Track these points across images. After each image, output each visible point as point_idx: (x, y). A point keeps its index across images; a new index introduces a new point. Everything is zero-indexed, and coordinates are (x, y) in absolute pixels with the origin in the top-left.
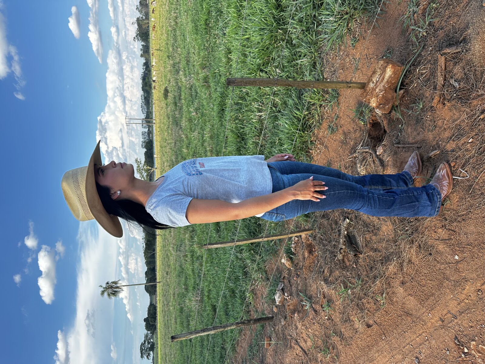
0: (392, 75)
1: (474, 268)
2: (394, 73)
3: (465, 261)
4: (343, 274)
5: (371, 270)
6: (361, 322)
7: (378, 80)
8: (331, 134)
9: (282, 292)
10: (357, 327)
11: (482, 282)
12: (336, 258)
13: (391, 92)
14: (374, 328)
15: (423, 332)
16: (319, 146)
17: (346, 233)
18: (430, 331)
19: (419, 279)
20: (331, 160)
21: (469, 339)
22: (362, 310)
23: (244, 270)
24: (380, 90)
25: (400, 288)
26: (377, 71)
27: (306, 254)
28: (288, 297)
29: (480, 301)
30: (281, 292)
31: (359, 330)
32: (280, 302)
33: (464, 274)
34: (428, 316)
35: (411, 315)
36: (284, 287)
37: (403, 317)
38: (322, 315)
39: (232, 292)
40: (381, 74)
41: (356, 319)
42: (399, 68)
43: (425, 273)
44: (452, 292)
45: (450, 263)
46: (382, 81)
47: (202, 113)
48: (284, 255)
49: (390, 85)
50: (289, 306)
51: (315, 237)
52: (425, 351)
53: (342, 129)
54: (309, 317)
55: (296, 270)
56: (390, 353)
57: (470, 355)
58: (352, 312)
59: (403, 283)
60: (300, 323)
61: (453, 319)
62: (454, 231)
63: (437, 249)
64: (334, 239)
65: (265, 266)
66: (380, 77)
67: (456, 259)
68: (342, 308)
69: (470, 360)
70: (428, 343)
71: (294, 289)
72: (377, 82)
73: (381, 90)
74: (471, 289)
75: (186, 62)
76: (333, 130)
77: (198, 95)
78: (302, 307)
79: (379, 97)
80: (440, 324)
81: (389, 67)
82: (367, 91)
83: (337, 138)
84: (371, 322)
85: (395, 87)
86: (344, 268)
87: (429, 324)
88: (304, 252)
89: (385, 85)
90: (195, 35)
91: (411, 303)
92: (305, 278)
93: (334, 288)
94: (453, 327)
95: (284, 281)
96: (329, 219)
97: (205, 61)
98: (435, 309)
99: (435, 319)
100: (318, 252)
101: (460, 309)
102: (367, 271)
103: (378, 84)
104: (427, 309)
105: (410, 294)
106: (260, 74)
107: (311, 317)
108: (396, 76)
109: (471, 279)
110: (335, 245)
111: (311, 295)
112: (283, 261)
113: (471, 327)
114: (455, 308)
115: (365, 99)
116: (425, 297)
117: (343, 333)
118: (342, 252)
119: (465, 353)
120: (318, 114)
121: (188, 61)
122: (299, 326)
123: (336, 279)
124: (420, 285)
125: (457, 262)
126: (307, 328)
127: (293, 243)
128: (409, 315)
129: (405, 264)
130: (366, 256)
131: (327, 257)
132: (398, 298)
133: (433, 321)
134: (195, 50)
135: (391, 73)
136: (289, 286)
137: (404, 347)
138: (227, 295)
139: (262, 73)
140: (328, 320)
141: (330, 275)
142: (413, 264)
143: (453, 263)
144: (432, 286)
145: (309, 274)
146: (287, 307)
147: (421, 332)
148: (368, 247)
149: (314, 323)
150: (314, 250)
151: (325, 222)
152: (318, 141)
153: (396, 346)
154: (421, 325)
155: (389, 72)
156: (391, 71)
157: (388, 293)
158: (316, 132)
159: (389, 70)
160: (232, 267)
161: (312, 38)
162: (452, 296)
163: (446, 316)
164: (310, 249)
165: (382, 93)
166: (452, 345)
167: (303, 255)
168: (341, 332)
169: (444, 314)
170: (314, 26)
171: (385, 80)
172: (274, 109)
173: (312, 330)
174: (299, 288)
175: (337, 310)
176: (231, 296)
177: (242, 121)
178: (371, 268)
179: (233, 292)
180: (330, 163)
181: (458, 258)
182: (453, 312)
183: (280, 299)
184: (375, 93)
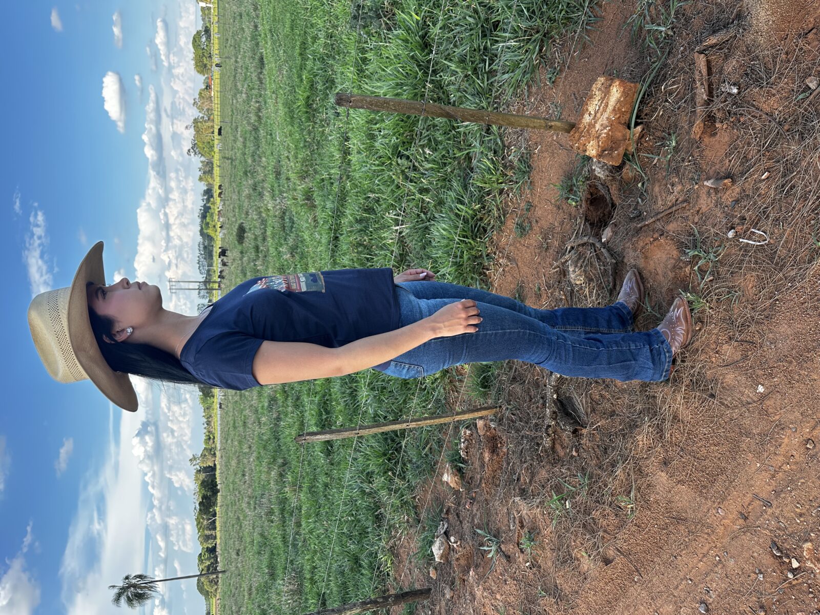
0: (621, 98)
1: (795, 400)
2: (625, 94)
3: (778, 392)
4: (553, 473)
5: (606, 453)
6: (592, 557)
7: (597, 108)
8: (521, 237)
9: (446, 538)
10: (586, 568)
11: (812, 423)
12: (539, 447)
13: (621, 127)
14: (618, 564)
15: (710, 549)
16: (501, 261)
17: (555, 396)
18: (724, 544)
19: (694, 448)
20: (522, 281)
21: (799, 540)
22: (592, 532)
23: (376, 513)
24: (602, 125)
25: (660, 473)
26: (595, 94)
27: (487, 456)
28: (457, 542)
29: (812, 462)
30: (443, 537)
31: (590, 574)
32: (441, 557)
33: (777, 417)
34: (717, 515)
35: (685, 520)
36: (447, 528)
37: (671, 528)
38: (520, 562)
39: (354, 561)
40: (603, 99)
41: (584, 554)
42: (632, 85)
43: (705, 435)
44: (758, 455)
45: (749, 404)
46: (605, 110)
47: (302, 254)
48: (447, 466)
49: (618, 116)
50: (458, 559)
51: (501, 420)
52: (717, 584)
53: (539, 225)
54: (496, 571)
55: (469, 490)
56: (651, 605)
57: (803, 572)
58: (574, 542)
59: (666, 463)
60: (480, 587)
61: (764, 508)
62: (751, 342)
63: (722, 383)
64: (535, 414)
65: (414, 498)
66: (601, 104)
67: (759, 393)
68: (555, 539)
69: (804, 583)
70: (722, 568)
71: (466, 525)
72: (596, 113)
73: (604, 126)
74: (793, 442)
75: (274, 176)
76: (524, 230)
77: (294, 226)
78: (482, 555)
79: (602, 138)
80: (740, 525)
81: (615, 84)
82: (580, 130)
83: (532, 241)
84: (611, 553)
85: (627, 120)
86: (556, 461)
87: (720, 530)
88: (481, 453)
89: (609, 116)
90: (290, 127)
91: (684, 497)
92: (486, 500)
93: (540, 502)
94: (765, 524)
95: (447, 518)
96: (524, 382)
97: (307, 166)
98: (729, 498)
99: (731, 517)
100: (508, 445)
101: (776, 486)
102: (597, 457)
103: (598, 115)
104: (714, 502)
105: (679, 482)
106: (397, 161)
107: (500, 569)
108: (628, 98)
109: (792, 423)
110: (536, 425)
111: (498, 529)
112: (446, 478)
113: (801, 515)
114: (766, 486)
115: (577, 145)
116: (708, 479)
117: (559, 587)
118: (551, 432)
119: (793, 569)
120: (497, 206)
121: (278, 174)
122: (478, 593)
123: (543, 486)
124: (698, 458)
125: (763, 397)
126: (492, 593)
127: (462, 440)
128: (680, 521)
129: (667, 425)
130: (594, 430)
131: (524, 451)
132: (658, 494)
133: (726, 521)
134: (289, 152)
135: (619, 95)
136: (459, 522)
137: (677, 587)
138: (346, 569)
139: (401, 159)
140: (531, 568)
141: (531, 481)
142: (682, 422)
143: (754, 402)
144: (720, 456)
145: (493, 491)
146: (454, 563)
147: (706, 549)
148: (597, 412)
149: (505, 581)
150: (499, 445)
151: (517, 388)
152: (500, 252)
153: (662, 588)
154: (706, 536)
155: (616, 93)
156: (619, 91)
157: (639, 489)
158: (495, 238)
159: (615, 89)
160: (354, 513)
161: (481, 84)
162: (758, 465)
163: (750, 507)
164: (494, 443)
165: (605, 131)
166: (767, 560)
167: (481, 458)
168: (556, 586)
169: (747, 504)
170: (485, 65)
171: (610, 108)
172: (422, 215)
173: (502, 595)
174: (476, 522)
175: (546, 545)
176: (352, 570)
177: (368, 248)
178: (606, 449)
179: (356, 560)
180: (520, 287)
181: (763, 390)
182: (764, 495)
183: (442, 551)
184: (594, 132)
